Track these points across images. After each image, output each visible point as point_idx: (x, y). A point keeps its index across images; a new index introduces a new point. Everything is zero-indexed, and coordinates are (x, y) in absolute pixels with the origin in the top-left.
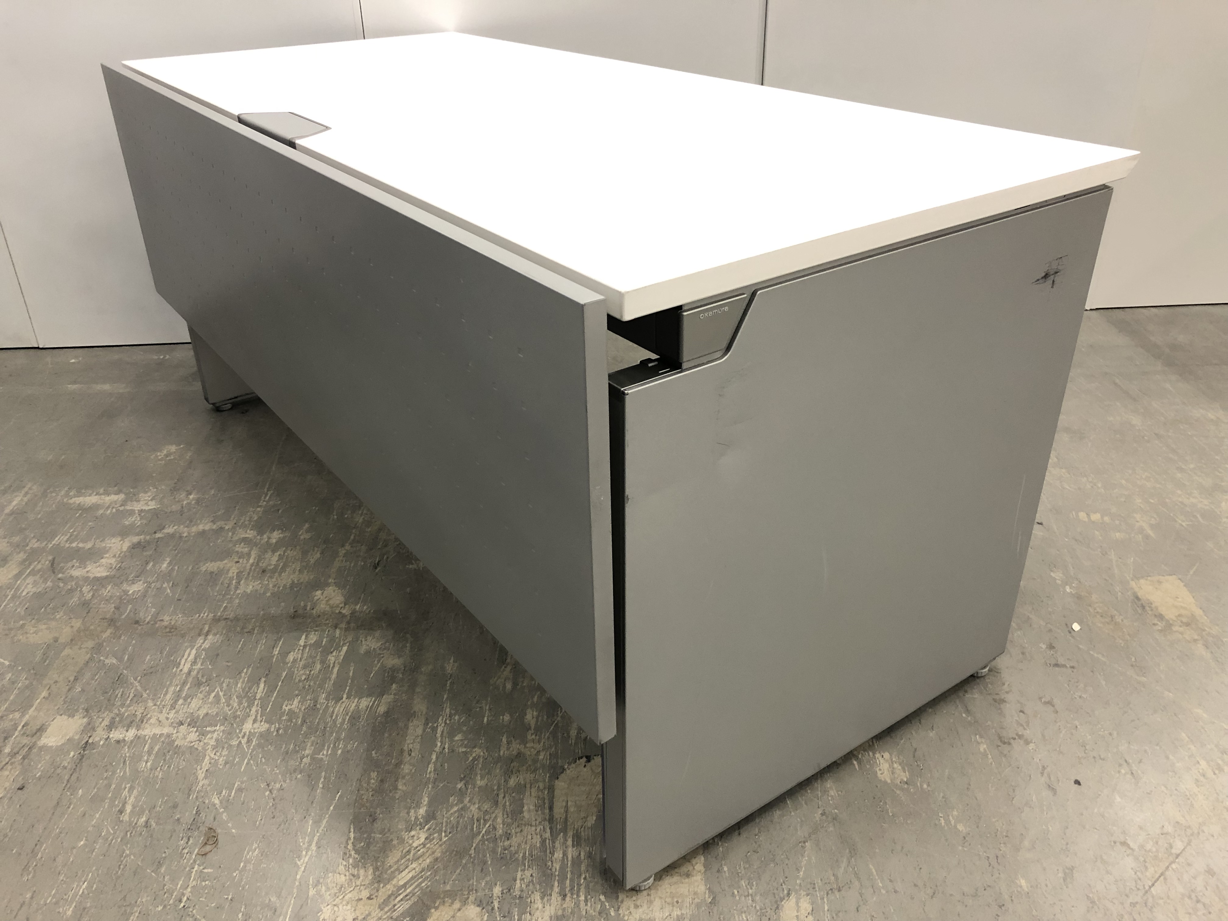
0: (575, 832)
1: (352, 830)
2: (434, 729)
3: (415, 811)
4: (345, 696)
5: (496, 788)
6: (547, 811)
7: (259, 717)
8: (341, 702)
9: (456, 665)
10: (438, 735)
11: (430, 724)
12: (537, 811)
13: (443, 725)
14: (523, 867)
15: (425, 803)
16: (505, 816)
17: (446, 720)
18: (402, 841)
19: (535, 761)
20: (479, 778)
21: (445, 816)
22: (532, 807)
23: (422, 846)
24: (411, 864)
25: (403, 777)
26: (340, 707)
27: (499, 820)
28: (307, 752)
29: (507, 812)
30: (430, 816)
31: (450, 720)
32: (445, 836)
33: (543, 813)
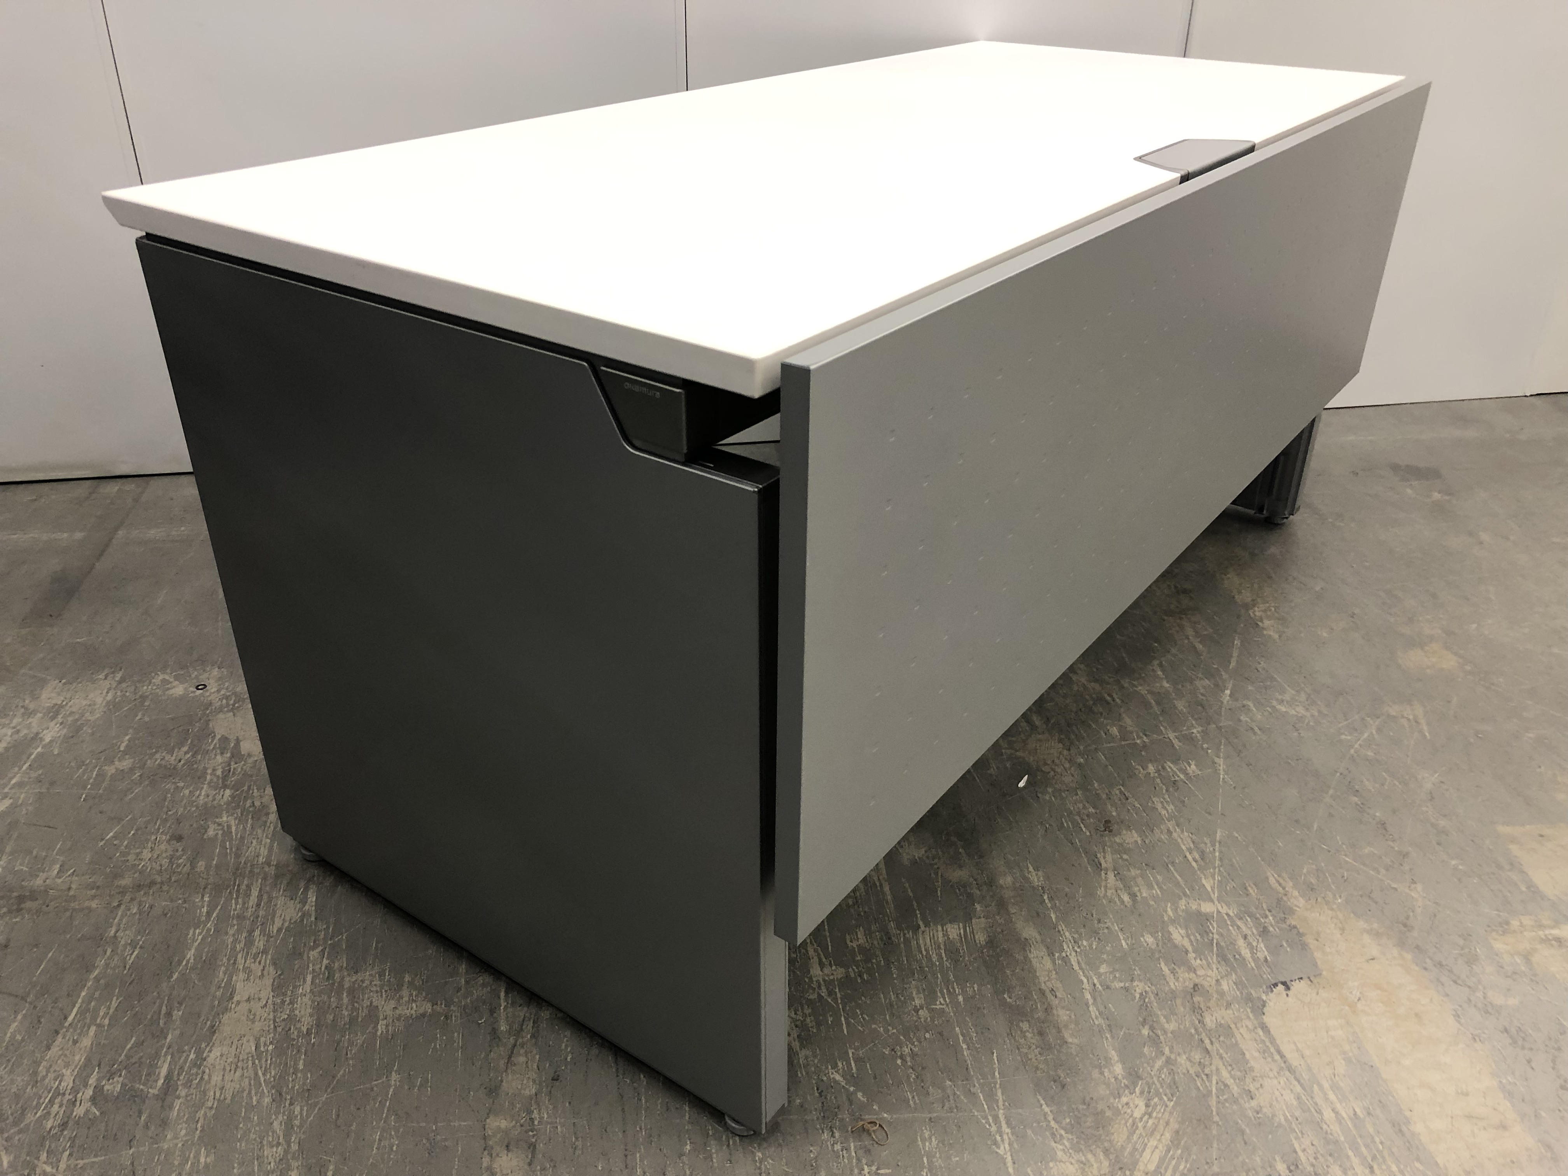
0: (1330, 1082)
1: (1042, 1102)
2: (1066, 960)
3: (1109, 1070)
4: (921, 923)
5: (1193, 1031)
6: (1277, 1057)
7: (824, 960)
8: (920, 932)
9: (1040, 873)
10: (1076, 967)
11: (1057, 955)
12: (1265, 1058)
13: (1074, 954)
14: (1295, 1134)
15: (1116, 1058)
16: (1230, 1068)
17: (1073, 948)
18: (1117, 1112)
19: (1222, 994)
20: (1165, 1021)
21: (1153, 1073)
22: (1256, 1054)
23: (1147, 1117)
24: (1149, 1142)
25: (1066, 1026)
26: (924, 938)
27: (1225, 1074)
28: (917, 1002)
29: (1227, 1062)
30: (1134, 1076)
31: (1079, 947)
32: (1170, 1100)
33: (1274, 1060)
